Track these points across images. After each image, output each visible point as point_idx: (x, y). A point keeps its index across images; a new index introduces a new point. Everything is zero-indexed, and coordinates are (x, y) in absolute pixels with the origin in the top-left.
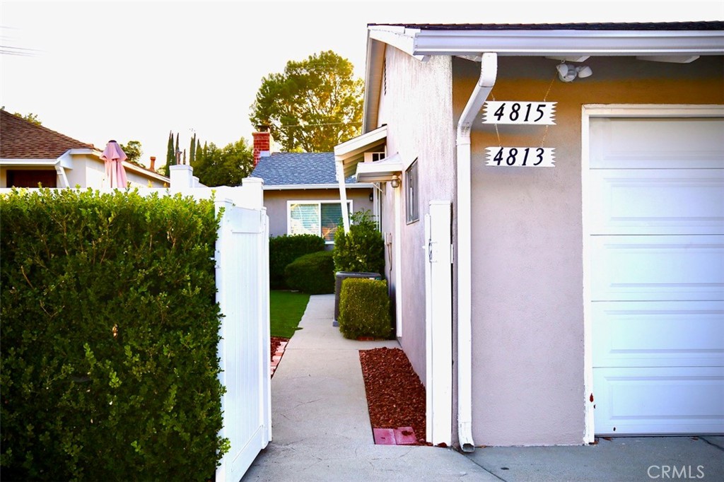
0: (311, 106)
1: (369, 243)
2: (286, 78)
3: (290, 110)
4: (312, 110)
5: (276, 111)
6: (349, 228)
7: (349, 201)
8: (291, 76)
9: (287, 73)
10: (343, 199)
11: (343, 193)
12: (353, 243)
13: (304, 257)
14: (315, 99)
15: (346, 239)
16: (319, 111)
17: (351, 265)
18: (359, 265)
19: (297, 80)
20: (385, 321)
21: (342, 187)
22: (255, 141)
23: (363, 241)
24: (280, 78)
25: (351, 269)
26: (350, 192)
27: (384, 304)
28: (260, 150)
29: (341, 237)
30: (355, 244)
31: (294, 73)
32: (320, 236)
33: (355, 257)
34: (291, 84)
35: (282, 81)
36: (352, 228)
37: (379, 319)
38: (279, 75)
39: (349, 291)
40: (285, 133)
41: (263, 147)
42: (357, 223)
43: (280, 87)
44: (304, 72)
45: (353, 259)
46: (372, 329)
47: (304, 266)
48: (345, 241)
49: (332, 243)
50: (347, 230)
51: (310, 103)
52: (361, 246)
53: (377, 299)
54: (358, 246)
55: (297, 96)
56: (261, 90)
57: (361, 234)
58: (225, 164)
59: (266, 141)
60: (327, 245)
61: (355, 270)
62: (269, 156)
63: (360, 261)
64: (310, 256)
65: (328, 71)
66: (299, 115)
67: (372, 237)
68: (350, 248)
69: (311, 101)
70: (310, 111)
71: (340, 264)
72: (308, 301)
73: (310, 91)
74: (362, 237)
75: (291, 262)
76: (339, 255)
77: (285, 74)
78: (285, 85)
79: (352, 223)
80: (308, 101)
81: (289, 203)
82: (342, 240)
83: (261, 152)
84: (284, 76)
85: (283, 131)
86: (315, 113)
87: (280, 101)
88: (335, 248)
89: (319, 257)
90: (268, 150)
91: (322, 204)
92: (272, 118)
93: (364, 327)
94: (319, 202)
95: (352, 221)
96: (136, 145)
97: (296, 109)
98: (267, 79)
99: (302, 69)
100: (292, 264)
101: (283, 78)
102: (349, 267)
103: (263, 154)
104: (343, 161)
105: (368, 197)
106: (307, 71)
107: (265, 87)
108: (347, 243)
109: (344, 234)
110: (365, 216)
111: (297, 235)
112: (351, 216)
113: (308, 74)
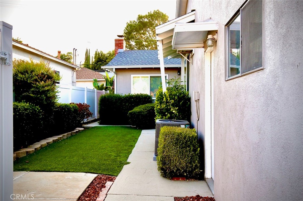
0: (149, 36)
1: (180, 99)
2: (137, 23)
3: (139, 37)
4: (149, 37)
5: (132, 38)
6: (166, 89)
7: (166, 75)
8: (140, 21)
9: (138, 20)
10: (163, 73)
11: (163, 70)
12: (169, 99)
13: (139, 107)
14: (150, 32)
15: (164, 96)
16: (152, 38)
17: (167, 115)
18: (173, 115)
19: (143, 23)
20: (196, 166)
21: (162, 67)
22: (115, 43)
23: (176, 98)
24: (135, 23)
25: (167, 117)
26: (167, 69)
27: (195, 150)
28: (118, 48)
29: (160, 95)
30: (170, 100)
31: (141, 20)
32: (149, 95)
33: (170, 108)
34: (139, 25)
35: (136, 24)
36: (168, 89)
37: (190, 163)
38: (135, 22)
39: (165, 139)
40: (137, 48)
41: (120, 47)
42: (171, 86)
43: (135, 27)
44: (146, 20)
45: (168, 110)
46: (185, 171)
47: (138, 112)
48: (163, 98)
49: (155, 98)
50: (164, 90)
51: (148, 34)
52: (174, 101)
53: (189, 146)
54: (172, 101)
55: (142, 31)
56: (126, 28)
57: (174, 93)
58: (107, 60)
59: (121, 43)
60: (153, 100)
61: (170, 118)
62: (123, 51)
63: (174, 111)
64: (143, 106)
65: (157, 19)
66: (143, 40)
67: (182, 95)
68: (167, 102)
69: (149, 33)
70: (148, 38)
71: (160, 114)
72: (140, 135)
73: (148, 29)
74: (175, 95)
75: (132, 110)
76: (158, 107)
77: (137, 21)
78: (137, 26)
79: (167, 86)
80: (147, 33)
81: (132, 76)
82: (161, 97)
83: (119, 49)
84: (137, 22)
85: (136, 47)
86: (151, 39)
87: (135, 33)
88: (156, 102)
89: (148, 107)
90: (123, 48)
91: (151, 77)
92: (131, 41)
93: (178, 169)
94: (149, 75)
95: (167, 85)
96: (70, 54)
97: (142, 37)
98: (129, 23)
99: (145, 19)
100: (132, 111)
101: (136, 23)
102: (166, 116)
103: (120, 50)
104: (162, 40)
105: (177, 72)
106: (147, 19)
107: (128, 27)
108: (164, 99)
109: (162, 93)
110: (176, 82)
111: (136, 94)
112: (167, 81)
113: (148, 21)
